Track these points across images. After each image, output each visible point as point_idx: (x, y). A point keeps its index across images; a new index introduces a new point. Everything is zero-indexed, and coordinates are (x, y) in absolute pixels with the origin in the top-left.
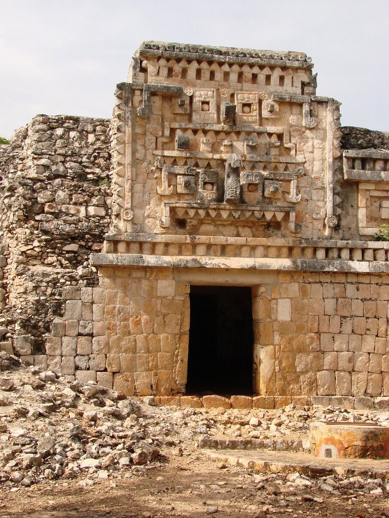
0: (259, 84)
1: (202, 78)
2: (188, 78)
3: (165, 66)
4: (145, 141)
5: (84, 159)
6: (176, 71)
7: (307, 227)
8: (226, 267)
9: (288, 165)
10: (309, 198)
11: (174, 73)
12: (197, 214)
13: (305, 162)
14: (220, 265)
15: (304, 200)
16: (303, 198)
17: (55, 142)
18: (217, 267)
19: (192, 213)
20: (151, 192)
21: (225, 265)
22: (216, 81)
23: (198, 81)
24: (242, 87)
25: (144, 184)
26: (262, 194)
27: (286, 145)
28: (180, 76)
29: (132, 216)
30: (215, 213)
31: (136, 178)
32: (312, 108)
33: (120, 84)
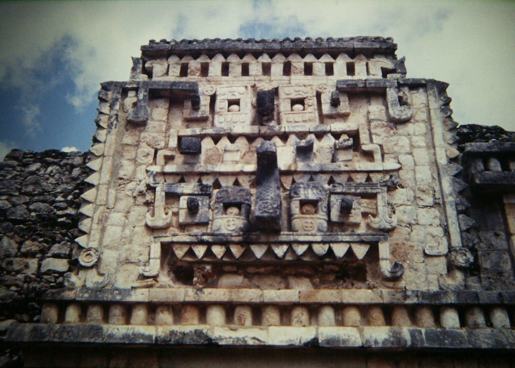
0: (316, 75)
1: (230, 75)
2: (209, 75)
3: (177, 64)
4: (137, 153)
5: (59, 198)
6: (192, 68)
7: (416, 270)
8: (257, 343)
9: (371, 175)
10: (413, 222)
11: (189, 71)
12: (209, 253)
13: (400, 169)
14: (246, 339)
15: (404, 225)
16: (402, 221)
17: (23, 180)
18: (240, 343)
19: (200, 251)
20: (136, 224)
21: (258, 340)
22: (251, 75)
23: (225, 78)
24: (290, 80)
25: (128, 212)
26: (326, 218)
27: (364, 148)
28: (198, 74)
29: (96, 260)
30: (242, 250)
31: (115, 205)
32: (401, 94)
33: (105, 83)
